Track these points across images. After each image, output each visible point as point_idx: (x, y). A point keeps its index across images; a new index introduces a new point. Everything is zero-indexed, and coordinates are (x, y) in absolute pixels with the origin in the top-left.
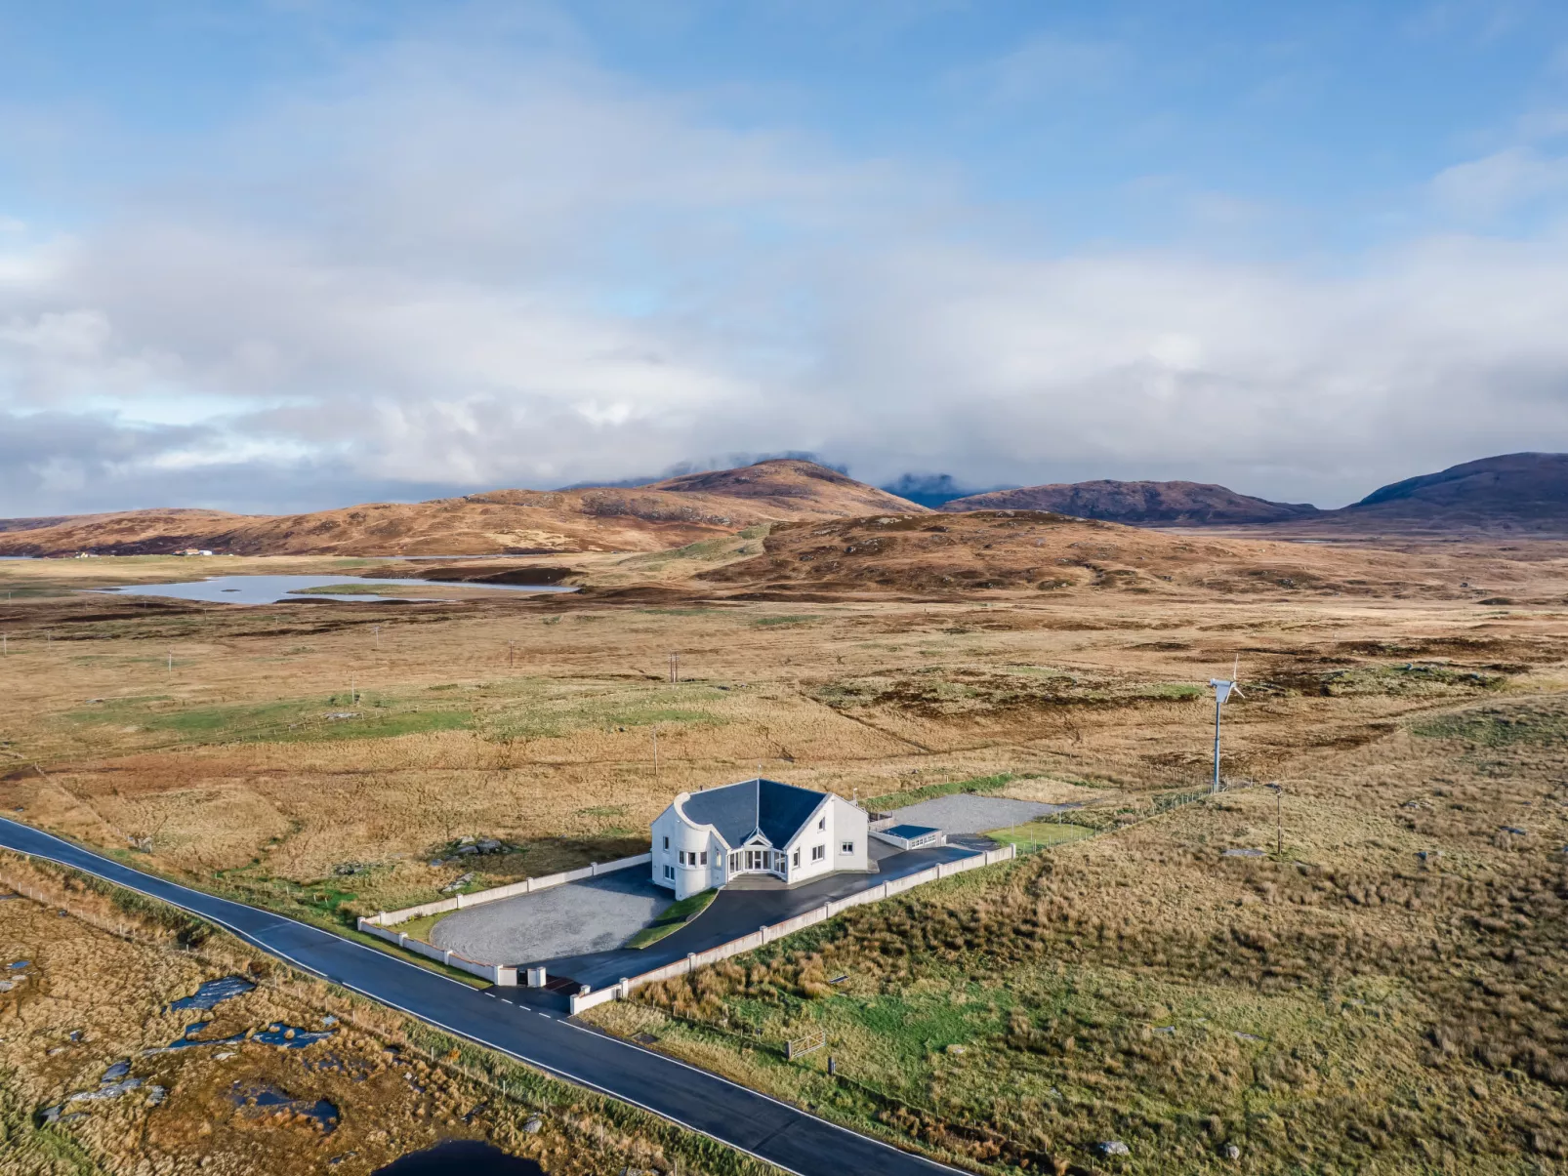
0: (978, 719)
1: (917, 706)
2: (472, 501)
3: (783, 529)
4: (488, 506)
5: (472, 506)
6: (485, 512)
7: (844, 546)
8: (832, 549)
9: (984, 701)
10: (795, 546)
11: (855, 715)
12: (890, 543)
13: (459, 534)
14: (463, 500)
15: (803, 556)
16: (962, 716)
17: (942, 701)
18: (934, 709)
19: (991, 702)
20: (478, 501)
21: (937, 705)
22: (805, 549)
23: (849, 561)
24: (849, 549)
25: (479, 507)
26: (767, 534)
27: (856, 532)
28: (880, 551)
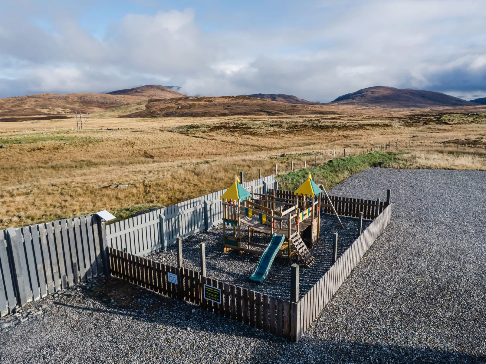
0: (282, 135)
1: (239, 131)
2: (31, 97)
3: (153, 102)
4: (38, 99)
5: (30, 99)
6: (36, 101)
7: (176, 106)
8: (172, 107)
9: (279, 128)
10: (157, 107)
11: (199, 136)
12: (194, 105)
13: (25, 109)
14: (26, 97)
15: (161, 110)
16: (271, 134)
17: (253, 128)
18: (251, 131)
19: (284, 128)
20: (33, 97)
21: (251, 130)
22: (161, 108)
23: (178, 111)
24: (178, 107)
25: (33, 99)
26: (147, 103)
27: (180, 102)
28: (190, 108)
